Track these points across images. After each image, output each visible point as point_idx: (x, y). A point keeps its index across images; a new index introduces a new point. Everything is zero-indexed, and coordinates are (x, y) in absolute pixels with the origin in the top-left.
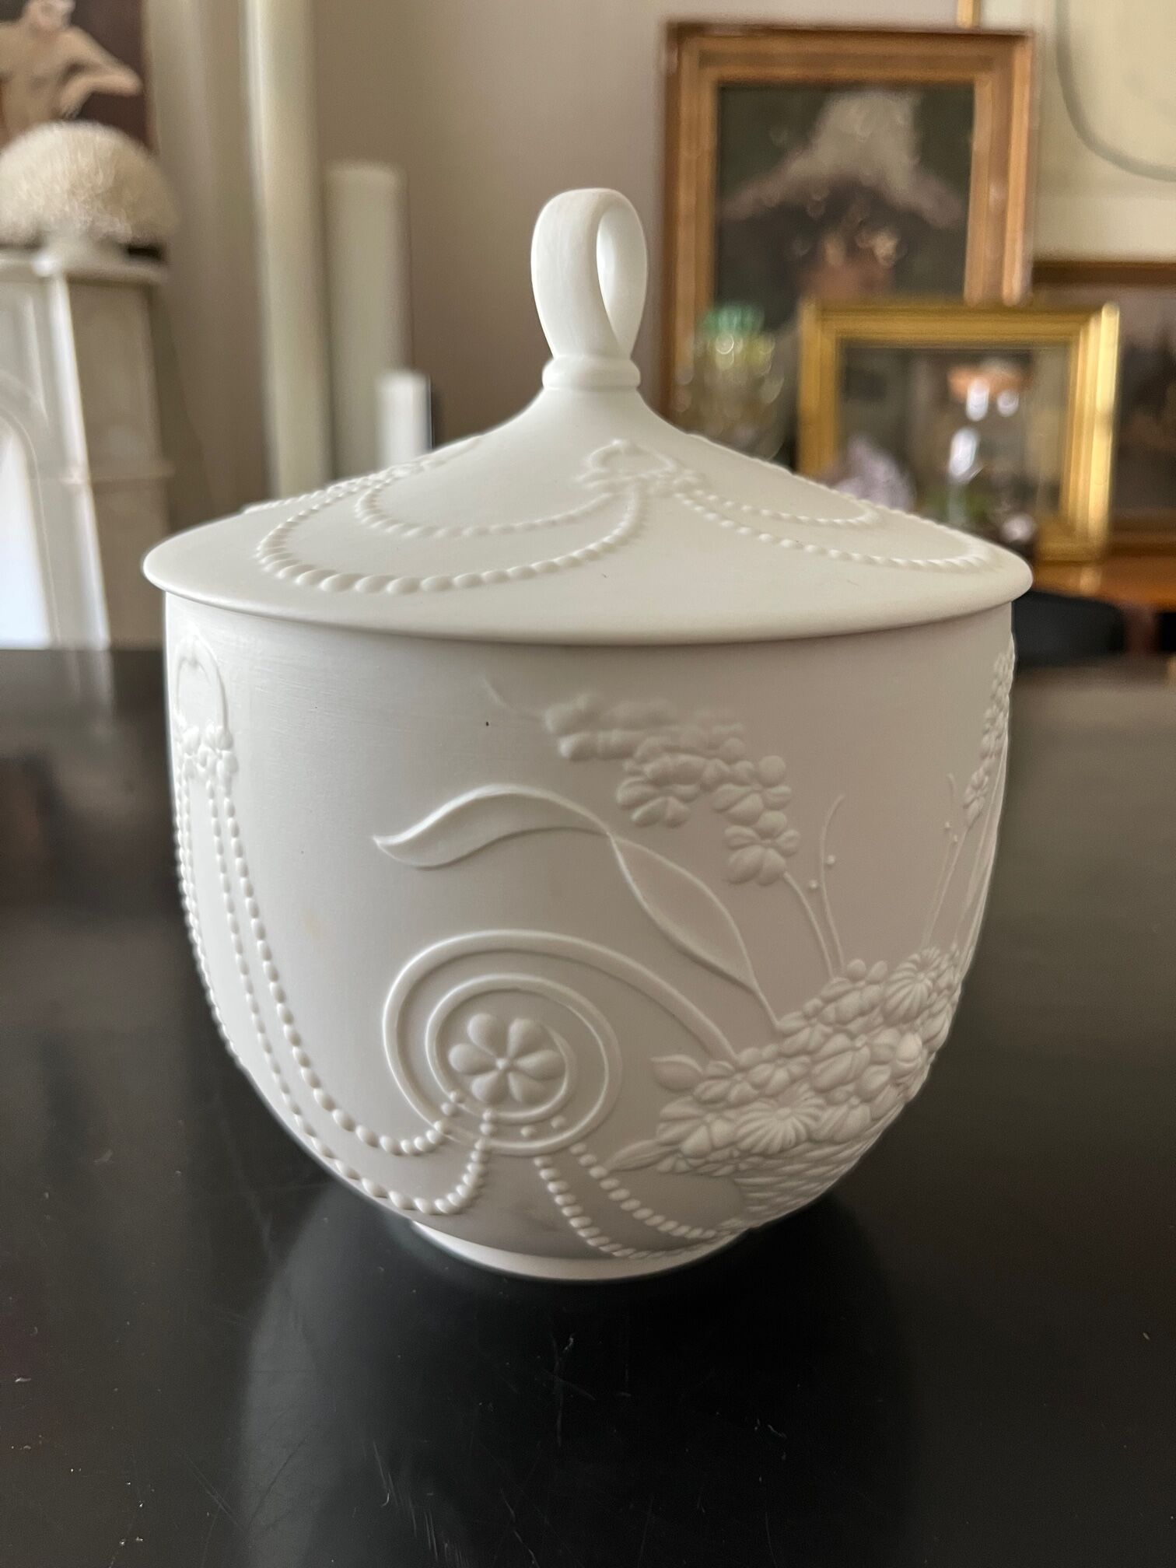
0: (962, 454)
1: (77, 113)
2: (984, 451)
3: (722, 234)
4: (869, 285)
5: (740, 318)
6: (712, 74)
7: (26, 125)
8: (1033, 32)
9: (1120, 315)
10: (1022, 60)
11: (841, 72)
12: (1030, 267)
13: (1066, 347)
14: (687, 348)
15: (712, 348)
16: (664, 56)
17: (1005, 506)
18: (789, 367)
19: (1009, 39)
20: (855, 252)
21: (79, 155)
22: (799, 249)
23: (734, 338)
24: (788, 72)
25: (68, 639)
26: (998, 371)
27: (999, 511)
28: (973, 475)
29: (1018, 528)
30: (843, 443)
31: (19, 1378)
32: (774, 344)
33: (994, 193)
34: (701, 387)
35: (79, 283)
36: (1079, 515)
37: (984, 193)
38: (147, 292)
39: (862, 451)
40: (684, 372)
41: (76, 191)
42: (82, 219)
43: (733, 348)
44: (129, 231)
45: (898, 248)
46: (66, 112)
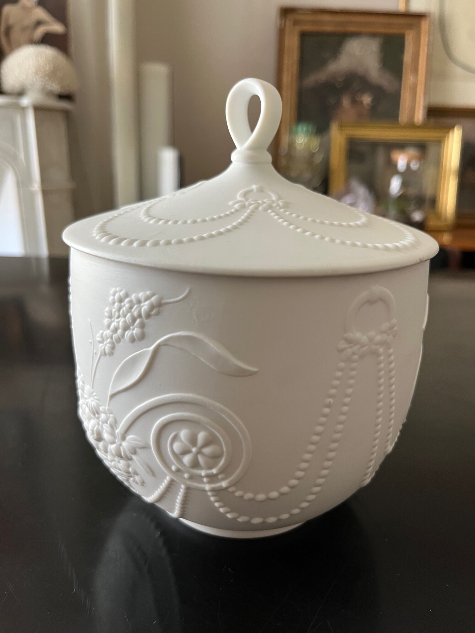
0: (395, 185)
1: (40, 41)
2: (404, 184)
3: (301, 94)
4: (360, 115)
5: (306, 128)
6: (298, 29)
7: (19, 45)
8: (430, 14)
9: (462, 130)
10: (425, 25)
11: (351, 29)
12: (426, 110)
13: (440, 143)
14: (285, 140)
15: (295, 140)
16: (278, 21)
17: (412, 207)
18: (326, 149)
19: (420, 16)
20: (355, 102)
21: (39, 58)
22: (332, 101)
23: (304, 136)
24: (329, 28)
25: (32, 253)
26: (412, 152)
27: (410, 209)
28: (400, 194)
29: (417, 216)
30: (347, 180)
32: (320, 140)
33: (412, 79)
34: (290, 156)
35: (38, 109)
36: (443, 211)
37: (408, 78)
38: (67, 114)
39: (354, 183)
40: (283, 150)
41: (38, 73)
42: (40, 84)
43: (303, 141)
44: (59, 89)
45: (373, 101)
46: (36, 41)
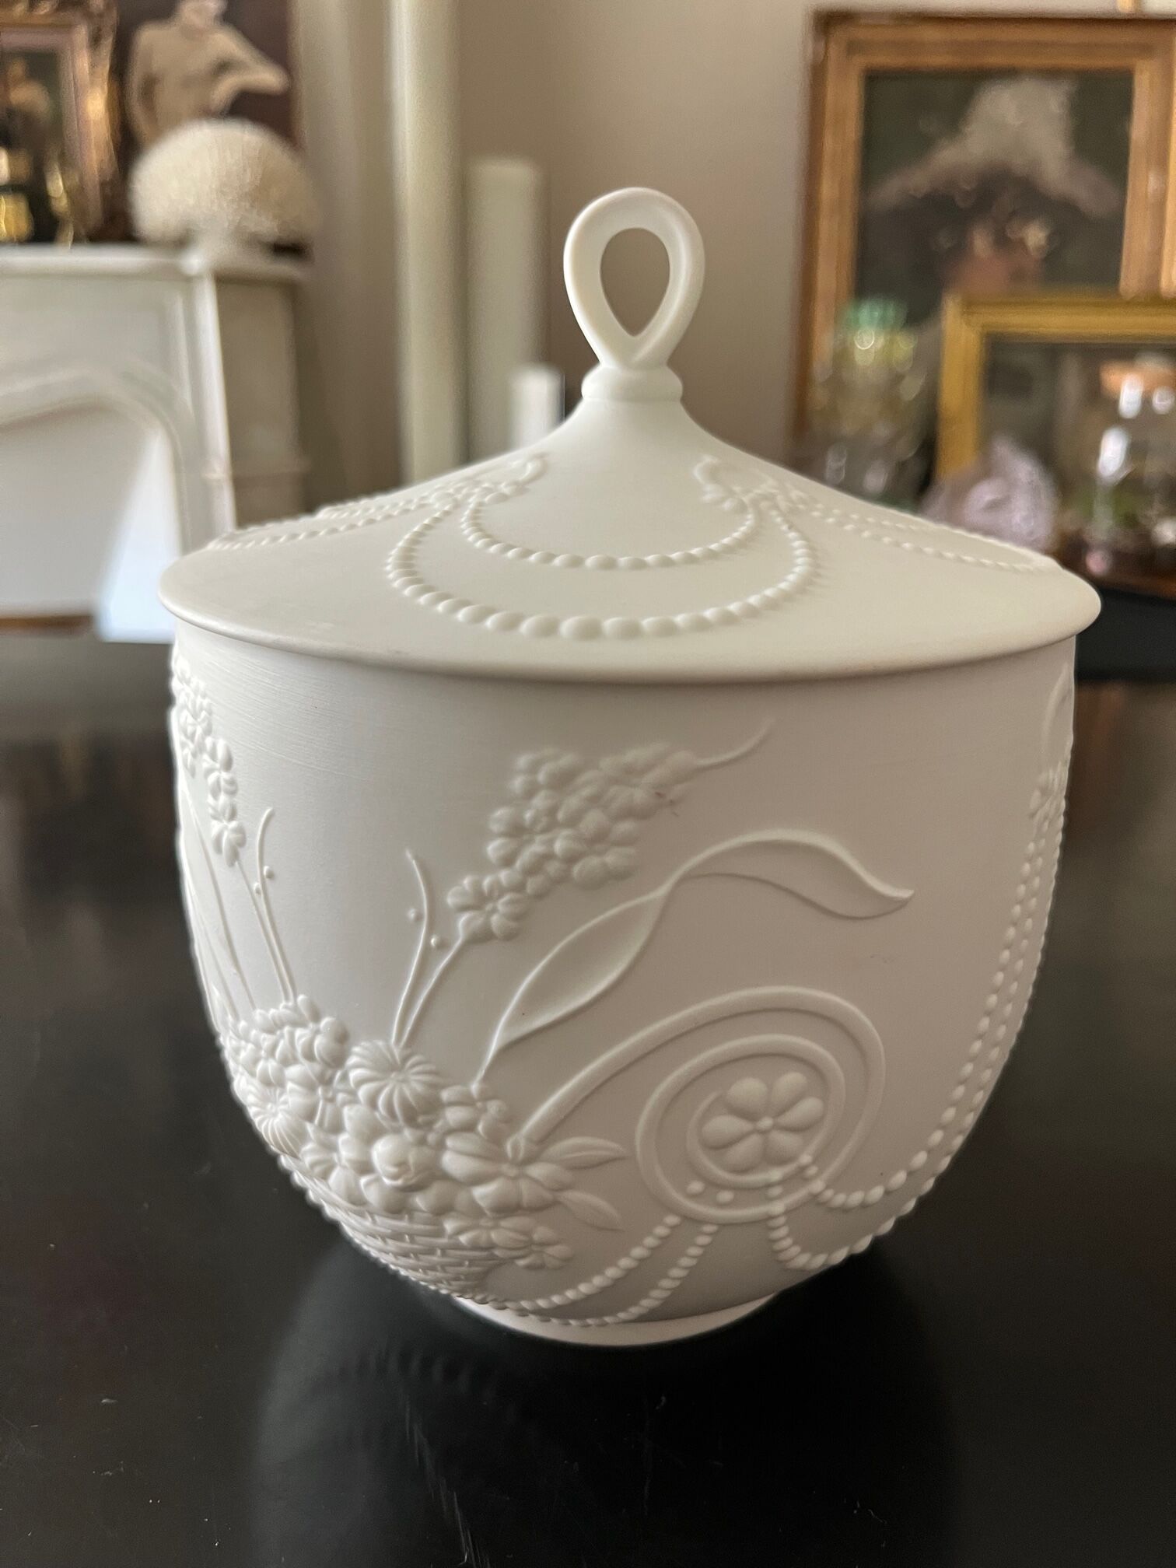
0: (1112, 454)
1: (227, 111)
2: (1136, 451)
3: (866, 227)
4: (1017, 276)
5: (880, 313)
6: (860, 62)
11: (995, 60)
14: (824, 343)
15: (853, 344)
16: (810, 48)
17: (1157, 509)
18: (930, 364)
19: (1171, 23)
20: (1004, 242)
21: (228, 154)
22: (944, 241)
23: (876, 333)
24: (939, 60)
26: (1153, 367)
27: (1152, 512)
28: (1122, 475)
29: (1168, 533)
30: (984, 445)
31: (105, 1398)
32: (916, 339)
33: (1152, 183)
34: (838, 384)
35: (226, 281)
37: (1142, 182)
38: (291, 290)
39: (1003, 450)
40: (821, 367)
41: (225, 191)
42: (231, 218)
43: (874, 344)
44: (275, 229)
45: (1050, 239)
46: (216, 111)
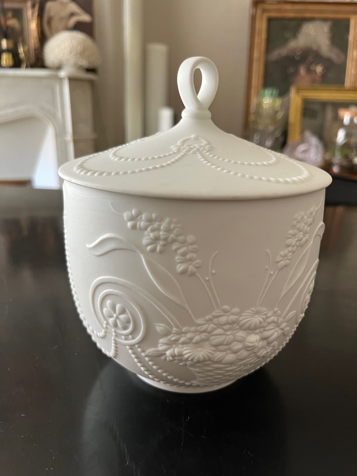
0: (341, 136)
1: (73, 28)
2: (348, 135)
3: (267, 66)
4: (314, 81)
5: (271, 92)
6: (266, 15)
7: (57, 31)
11: (308, 15)
14: (254, 101)
15: (263, 101)
16: (251, 10)
18: (286, 108)
20: (309, 71)
21: (73, 41)
22: (291, 70)
23: (269, 98)
24: (291, 15)
26: (354, 110)
27: (353, 154)
28: (344, 143)
30: (302, 132)
31: (23, 414)
32: (282, 101)
33: (355, 53)
34: (258, 113)
35: (72, 80)
37: (352, 53)
38: (91, 83)
39: (308, 134)
40: (253, 108)
41: (72, 52)
42: (74, 60)
43: (269, 101)
44: (87, 64)
45: (323, 70)
46: (70, 28)
